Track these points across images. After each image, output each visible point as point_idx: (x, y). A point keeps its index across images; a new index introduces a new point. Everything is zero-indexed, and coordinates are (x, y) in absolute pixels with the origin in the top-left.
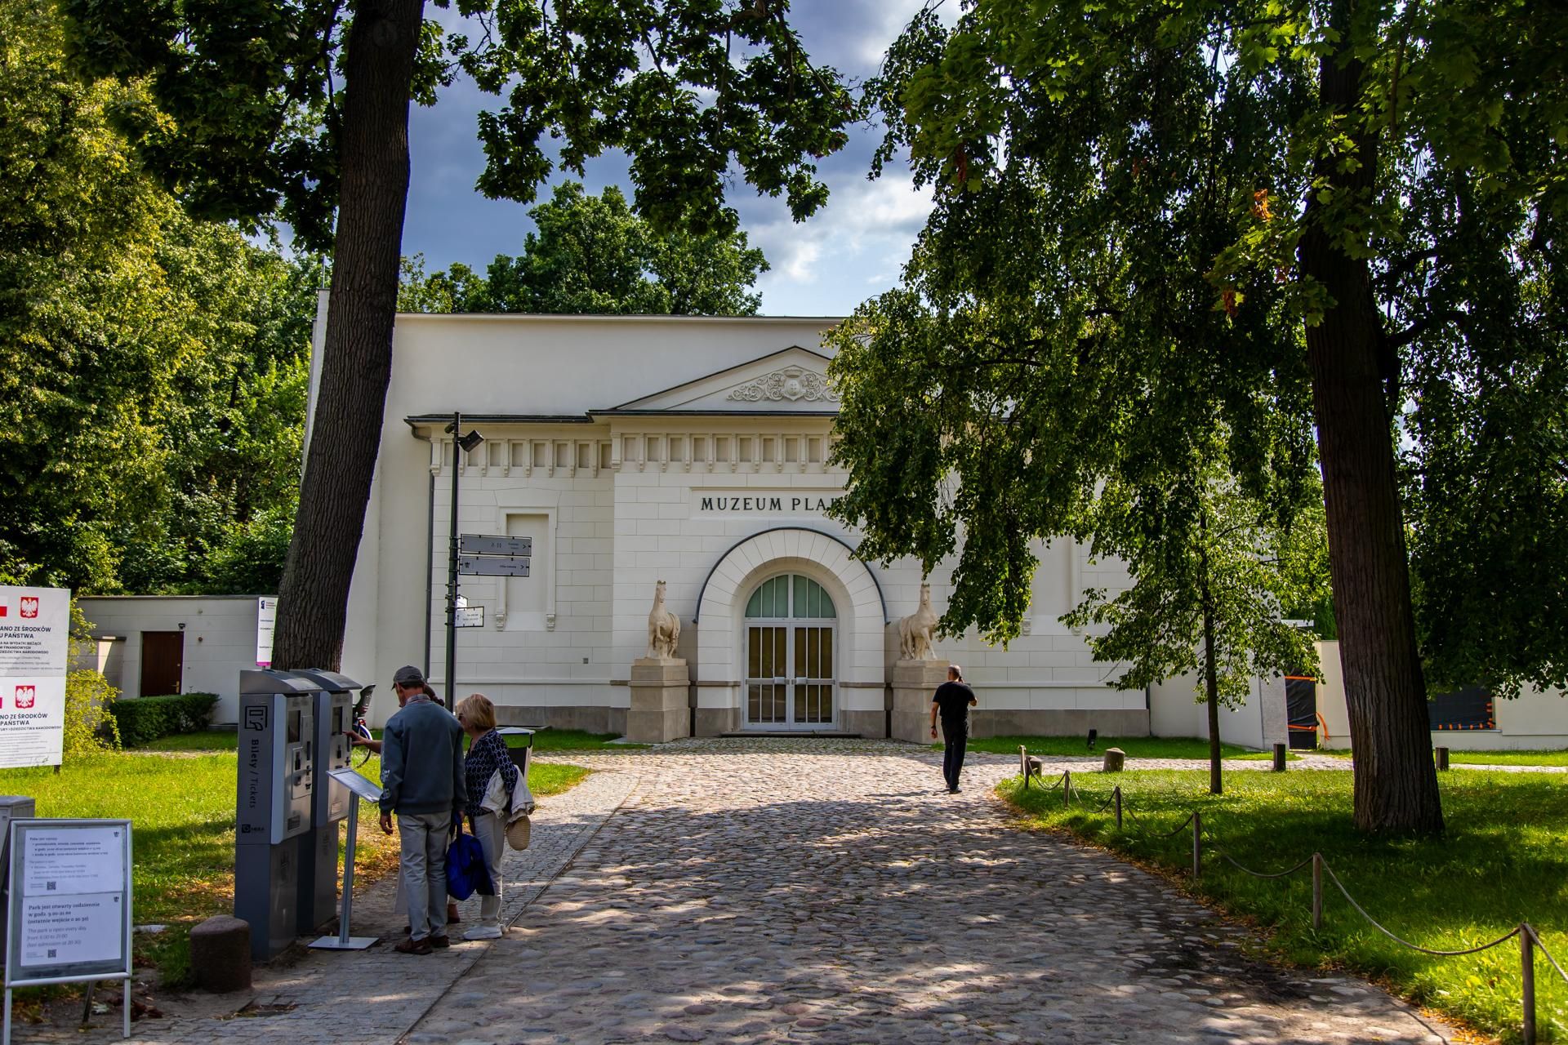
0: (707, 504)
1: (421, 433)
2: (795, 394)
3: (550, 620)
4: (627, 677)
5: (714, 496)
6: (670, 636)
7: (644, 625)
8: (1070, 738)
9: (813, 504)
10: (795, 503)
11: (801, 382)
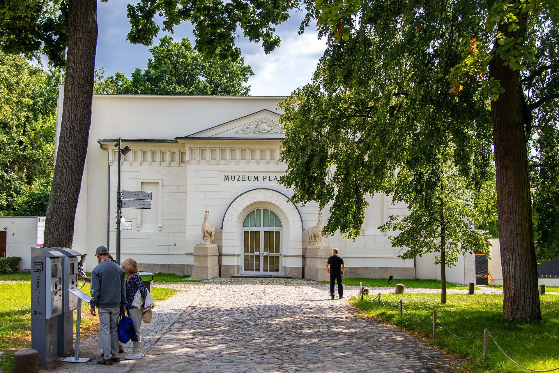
0: (226, 178)
1: (104, 147)
2: (265, 130)
3: (160, 227)
4: (193, 252)
5: (230, 175)
6: (211, 235)
7: (200, 230)
8: (381, 279)
9: (272, 178)
10: (264, 178)
11: (268, 125)
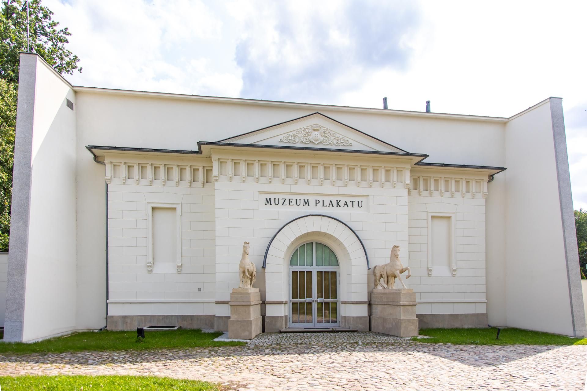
0: (268, 201)
1: (100, 160)
2: (317, 141)
3: (178, 267)
4: (228, 299)
5: (272, 197)
6: (251, 275)
7: (236, 269)
9: (327, 203)
10: (317, 202)
11: (321, 133)
